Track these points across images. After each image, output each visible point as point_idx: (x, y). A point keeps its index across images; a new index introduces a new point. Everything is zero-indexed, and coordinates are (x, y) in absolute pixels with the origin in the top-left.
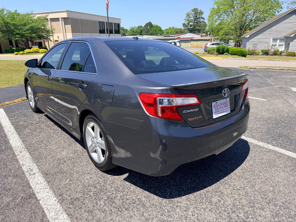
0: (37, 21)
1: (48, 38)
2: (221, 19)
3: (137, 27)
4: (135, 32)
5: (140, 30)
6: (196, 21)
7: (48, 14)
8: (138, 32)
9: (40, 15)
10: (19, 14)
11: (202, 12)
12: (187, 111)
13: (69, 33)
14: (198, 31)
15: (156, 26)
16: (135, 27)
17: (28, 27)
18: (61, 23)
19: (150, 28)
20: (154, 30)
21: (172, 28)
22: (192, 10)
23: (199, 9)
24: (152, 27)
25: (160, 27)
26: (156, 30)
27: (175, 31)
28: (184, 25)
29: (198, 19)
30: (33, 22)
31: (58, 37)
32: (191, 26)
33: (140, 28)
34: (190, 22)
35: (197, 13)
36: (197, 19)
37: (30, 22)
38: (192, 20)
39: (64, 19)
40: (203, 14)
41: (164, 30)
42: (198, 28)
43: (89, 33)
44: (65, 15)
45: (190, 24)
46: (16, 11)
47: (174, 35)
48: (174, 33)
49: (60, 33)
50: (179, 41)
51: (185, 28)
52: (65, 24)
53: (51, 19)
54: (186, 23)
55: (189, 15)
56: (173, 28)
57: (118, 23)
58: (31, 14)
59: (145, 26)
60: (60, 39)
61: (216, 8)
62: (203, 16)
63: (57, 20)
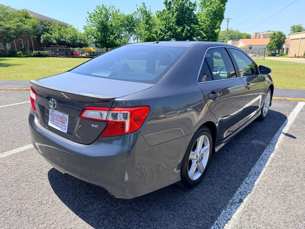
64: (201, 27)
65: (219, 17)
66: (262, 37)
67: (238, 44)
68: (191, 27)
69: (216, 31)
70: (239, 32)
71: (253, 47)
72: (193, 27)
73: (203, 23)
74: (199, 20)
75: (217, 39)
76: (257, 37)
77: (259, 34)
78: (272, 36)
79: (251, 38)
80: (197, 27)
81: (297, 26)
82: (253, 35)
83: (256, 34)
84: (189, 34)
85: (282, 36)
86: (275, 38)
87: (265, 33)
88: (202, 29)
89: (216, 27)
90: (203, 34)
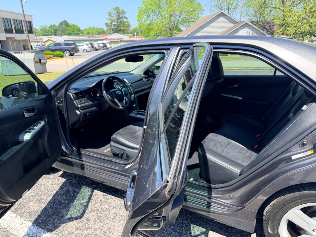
2: (150, 19)
3: (49, 26)
4: (47, 31)
5: (54, 29)
6: (119, 21)
8: (52, 32)
11: (125, 11)
14: (123, 32)
15: (73, 25)
16: (46, 26)
19: (66, 27)
20: (70, 30)
21: (92, 27)
22: (113, 9)
23: (121, 8)
24: (68, 26)
25: (77, 27)
26: (73, 30)
27: (96, 31)
28: (106, 24)
29: (121, 18)
32: (114, 26)
33: (54, 27)
34: (113, 21)
35: (120, 12)
36: (119, 19)
38: (115, 19)
40: (125, 13)
41: (83, 30)
42: (122, 28)
45: (114, 23)
47: (99, 36)
48: (96, 33)
50: (109, 42)
51: (108, 28)
54: (108, 23)
55: (110, 14)
56: (94, 27)
57: (30, 21)
59: (59, 25)
61: (144, 7)
62: (126, 15)
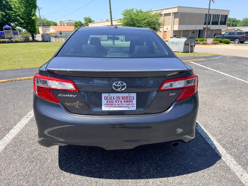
0: (153, 16)
1: (158, 29)
7: (162, 11)
9: (156, 12)
10: (142, 12)
12: (62, 95)
13: (176, 25)
17: (145, 21)
18: (172, 17)
30: (150, 17)
31: (167, 29)
37: (147, 17)
39: (175, 13)
43: (194, 25)
44: (176, 10)
46: (141, 10)
49: (169, 25)
52: (174, 18)
53: (165, 14)
58: (150, 11)
60: (168, 30)
63: (169, 14)
64: (17, 13)
65: (33, 6)
66: (65, 24)
67: (49, 30)
68: (6, 13)
69: (33, 18)
70: (46, 19)
71: (63, 33)
72: (8, 13)
73: (17, 10)
74: (13, 6)
75: (35, 25)
76: (62, 25)
77: (63, 22)
78: (75, 24)
79: (58, 25)
80: (13, 13)
81: (87, 18)
82: (58, 23)
83: (61, 22)
84: (5, 20)
85: (82, 24)
86: (77, 26)
87: (67, 22)
88: (18, 15)
89: (32, 14)
90: (21, 20)
